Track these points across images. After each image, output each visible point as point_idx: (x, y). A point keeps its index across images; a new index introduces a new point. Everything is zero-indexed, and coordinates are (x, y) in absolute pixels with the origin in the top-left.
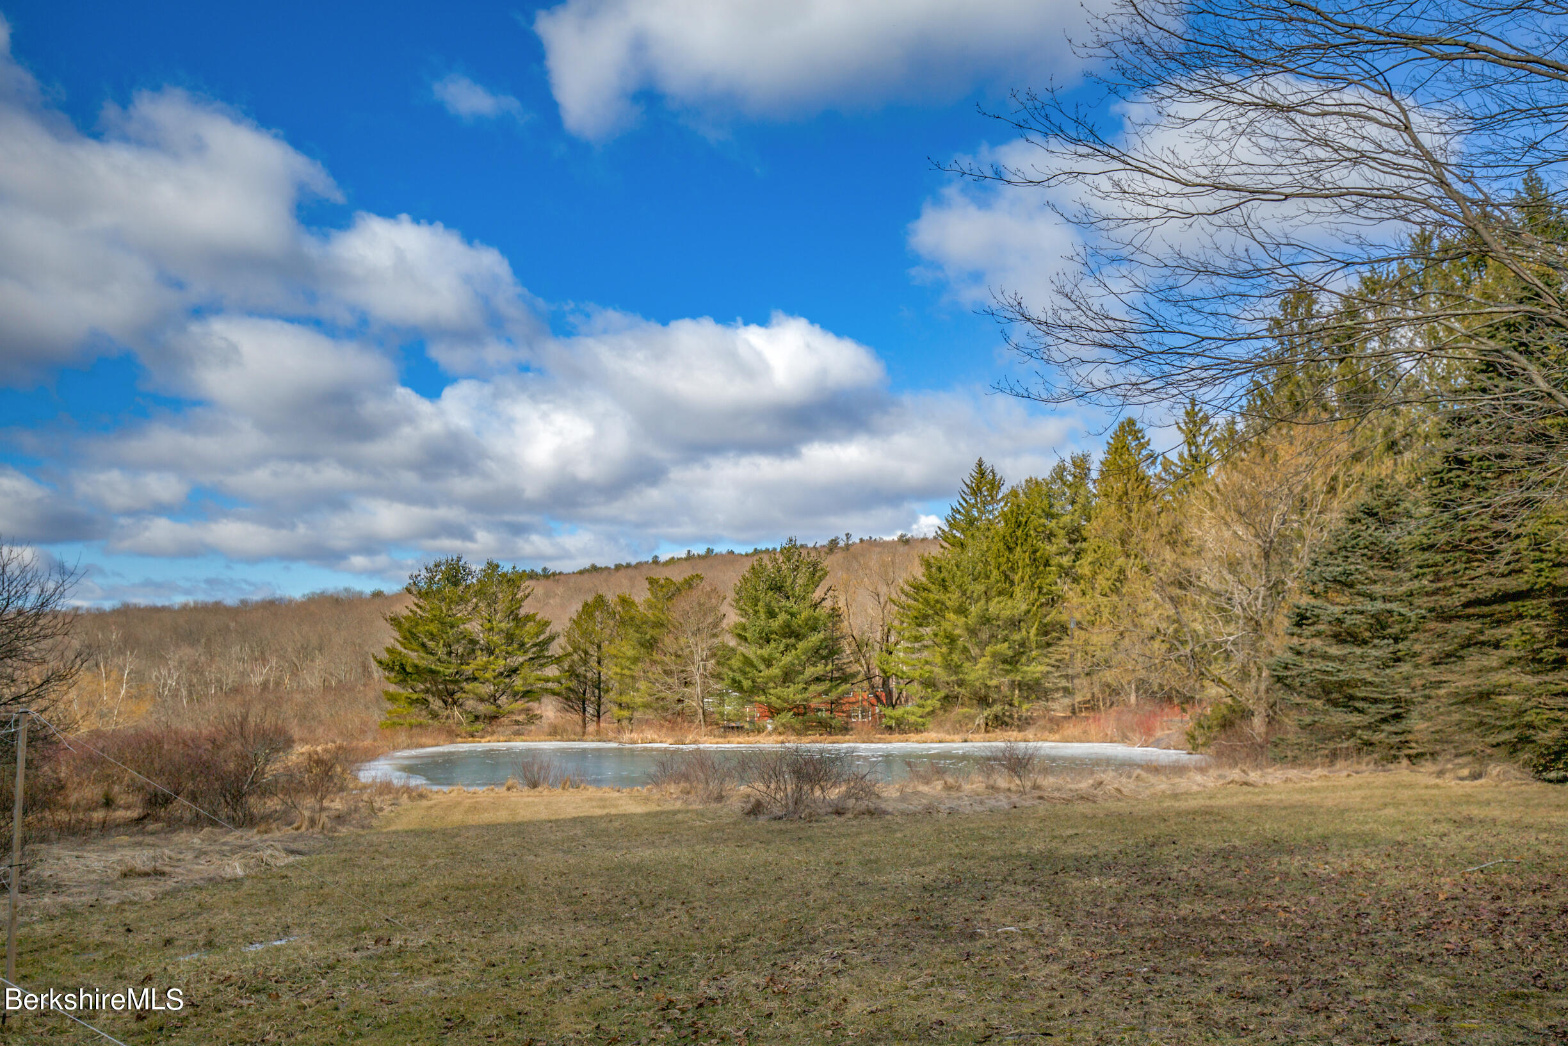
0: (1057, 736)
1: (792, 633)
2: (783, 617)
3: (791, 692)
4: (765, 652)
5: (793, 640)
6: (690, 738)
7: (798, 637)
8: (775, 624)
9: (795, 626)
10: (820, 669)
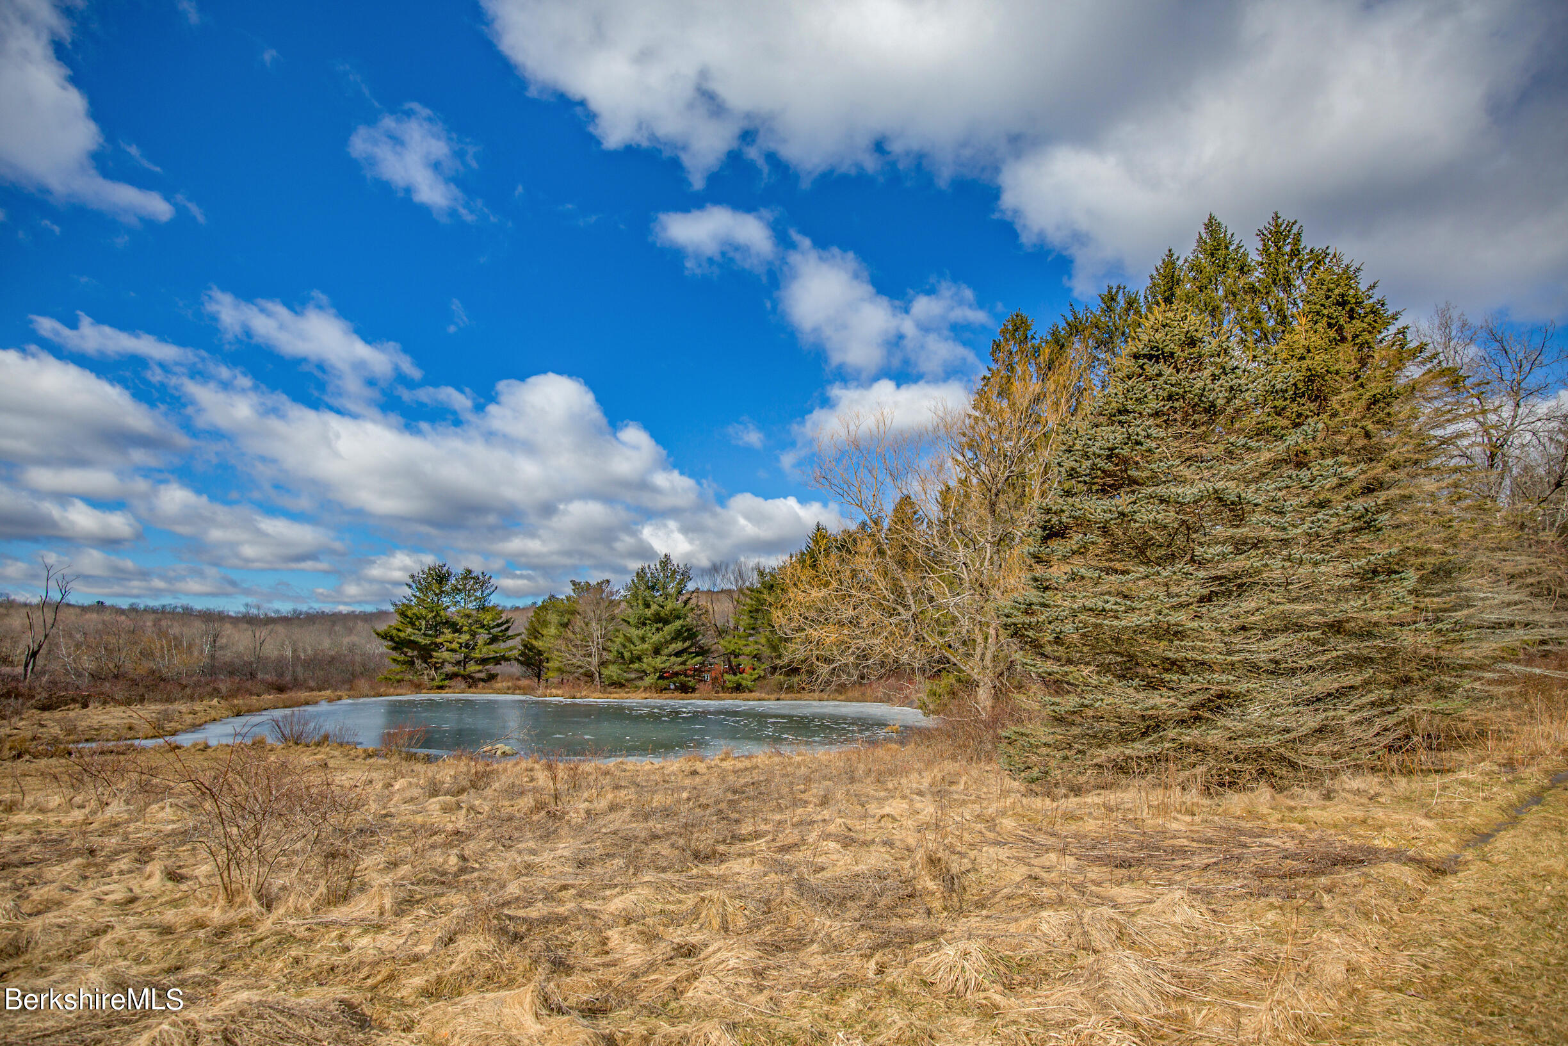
0: (843, 697)
1: (661, 620)
2: (654, 607)
3: (659, 662)
4: (641, 632)
5: (660, 625)
6: (584, 693)
7: (666, 622)
8: (649, 613)
9: (662, 614)
10: (679, 646)
